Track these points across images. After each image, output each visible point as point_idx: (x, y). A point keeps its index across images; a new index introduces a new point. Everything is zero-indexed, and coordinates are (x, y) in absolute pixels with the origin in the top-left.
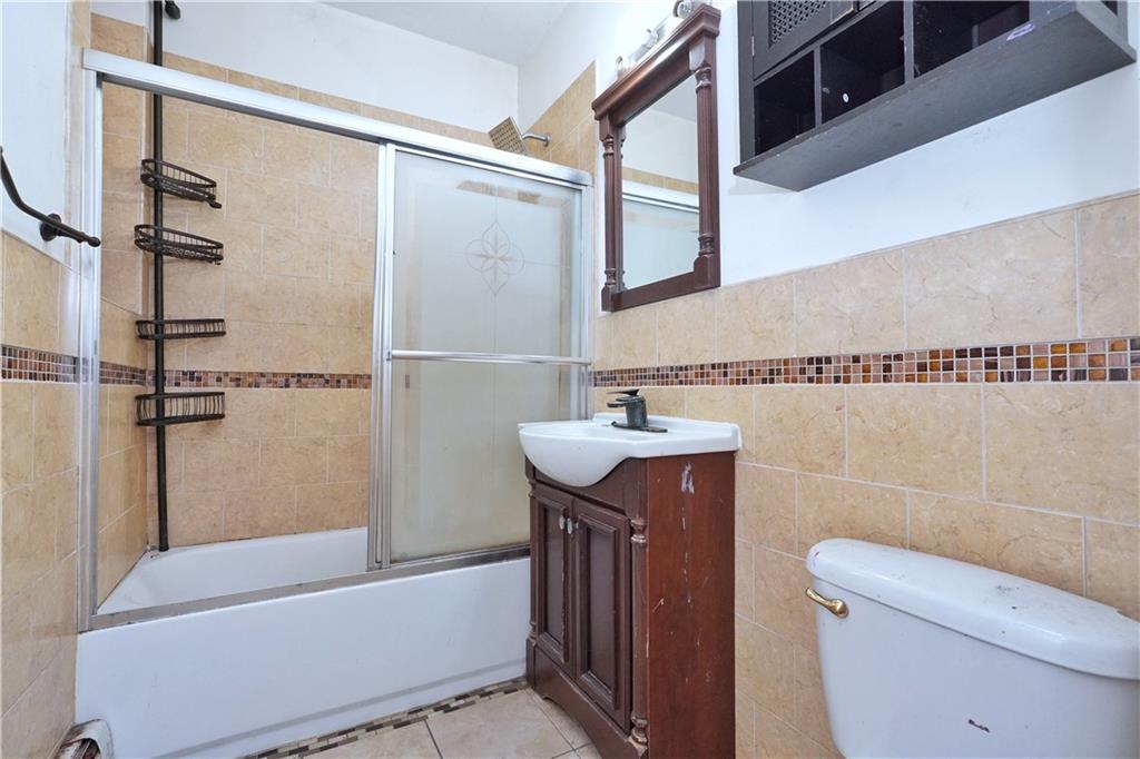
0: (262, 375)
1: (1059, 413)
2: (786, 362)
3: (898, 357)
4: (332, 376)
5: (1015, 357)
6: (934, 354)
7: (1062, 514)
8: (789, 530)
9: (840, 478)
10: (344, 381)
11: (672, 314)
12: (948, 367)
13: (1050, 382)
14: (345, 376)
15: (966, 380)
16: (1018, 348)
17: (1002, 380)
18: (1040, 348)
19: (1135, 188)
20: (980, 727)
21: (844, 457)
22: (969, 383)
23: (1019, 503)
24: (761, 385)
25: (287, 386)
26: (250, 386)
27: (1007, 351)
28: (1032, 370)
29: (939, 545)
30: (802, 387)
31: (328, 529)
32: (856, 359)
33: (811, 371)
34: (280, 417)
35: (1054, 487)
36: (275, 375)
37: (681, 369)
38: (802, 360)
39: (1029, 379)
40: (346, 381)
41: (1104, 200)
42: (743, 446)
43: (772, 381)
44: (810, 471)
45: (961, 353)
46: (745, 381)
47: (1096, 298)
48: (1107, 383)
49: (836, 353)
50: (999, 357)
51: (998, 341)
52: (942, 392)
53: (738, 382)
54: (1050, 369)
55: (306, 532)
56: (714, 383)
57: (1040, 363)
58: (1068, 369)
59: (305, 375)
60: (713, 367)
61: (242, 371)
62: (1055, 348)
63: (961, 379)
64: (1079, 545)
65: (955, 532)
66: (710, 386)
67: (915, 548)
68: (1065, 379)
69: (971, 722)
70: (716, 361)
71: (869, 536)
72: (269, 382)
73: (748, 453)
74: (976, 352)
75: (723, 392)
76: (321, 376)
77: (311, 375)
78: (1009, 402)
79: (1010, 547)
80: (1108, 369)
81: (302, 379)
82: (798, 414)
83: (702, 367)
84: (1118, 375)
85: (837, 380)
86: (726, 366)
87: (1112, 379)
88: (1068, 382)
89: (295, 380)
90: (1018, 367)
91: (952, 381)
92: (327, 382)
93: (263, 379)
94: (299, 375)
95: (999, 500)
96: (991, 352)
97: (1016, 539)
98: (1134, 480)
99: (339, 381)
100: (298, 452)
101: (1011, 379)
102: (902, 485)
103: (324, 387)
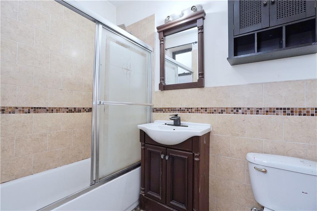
0: (17, 108)
1: (301, 122)
2: (227, 108)
3: (261, 109)
4: (50, 108)
5: (290, 110)
6: (270, 109)
7: (301, 143)
8: (228, 151)
9: (244, 138)
10: (55, 110)
11: (187, 93)
12: (274, 112)
13: (298, 116)
14: (55, 108)
15: (278, 115)
16: (291, 108)
17: (287, 115)
18: (296, 109)
19: (316, 78)
20: (305, 193)
21: (245, 132)
22: (279, 115)
23: (292, 142)
24: (218, 114)
25: (29, 112)
26: (10, 113)
27: (289, 109)
28: (294, 113)
29: (272, 152)
30: (232, 115)
31: (47, 169)
32: (249, 109)
33: (235, 111)
34: (25, 126)
35: (299, 138)
36: (23, 108)
37: (190, 108)
38: (232, 108)
39: (293, 115)
40: (56, 110)
41: (310, 80)
42: (212, 130)
43: (222, 113)
44: (235, 136)
45: (277, 109)
46: (213, 113)
47: (309, 99)
48: (310, 116)
49: (243, 107)
50: (286, 110)
51: (286, 107)
52: (272, 117)
53: (210, 113)
54: (298, 113)
55: (37, 172)
56: (202, 113)
57: (296, 112)
58: (302, 113)
59: (38, 108)
60: (202, 108)
61: (6, 106)
62: (299, 109)
63: (277, 114)
64: (305, 149)
65: (276, 149)
66: (200, 114)
67: (265, 153)
68: (301, 115)
69: (303, 192)
70: (203, 107)
71: (252, 151)
72: (20, 111)
73: (214, 131)
74: (281, 109)
75: (205, 115)
76: (45, 108)
77: (40, 108)
78: (289, 120)
79: (289, 151)
80: (310, 114)
81: (36, 110)
82: (231, 122)
83: (197, 108)
84: (313, 115)
85: (243, 113)
86: (206, 108)
87: (311, 116)
88: (302, 116)
89: (33, 110)
90: (291, 112)
91: (275, 115)
92: (47, 110)
93: (17, 110)
94: (35, 108)
95: (287, 141)
96: (285, 109)
97: (291, 149)
98: (316, 136)
99: (52, 110)
100: (34, 140)
101: (289, 115)
102: (262, 138)
103: (46, 112)
